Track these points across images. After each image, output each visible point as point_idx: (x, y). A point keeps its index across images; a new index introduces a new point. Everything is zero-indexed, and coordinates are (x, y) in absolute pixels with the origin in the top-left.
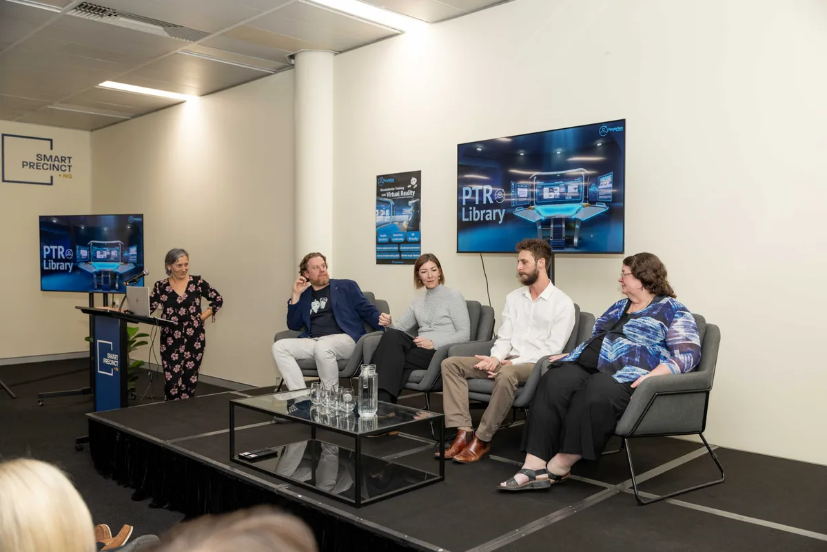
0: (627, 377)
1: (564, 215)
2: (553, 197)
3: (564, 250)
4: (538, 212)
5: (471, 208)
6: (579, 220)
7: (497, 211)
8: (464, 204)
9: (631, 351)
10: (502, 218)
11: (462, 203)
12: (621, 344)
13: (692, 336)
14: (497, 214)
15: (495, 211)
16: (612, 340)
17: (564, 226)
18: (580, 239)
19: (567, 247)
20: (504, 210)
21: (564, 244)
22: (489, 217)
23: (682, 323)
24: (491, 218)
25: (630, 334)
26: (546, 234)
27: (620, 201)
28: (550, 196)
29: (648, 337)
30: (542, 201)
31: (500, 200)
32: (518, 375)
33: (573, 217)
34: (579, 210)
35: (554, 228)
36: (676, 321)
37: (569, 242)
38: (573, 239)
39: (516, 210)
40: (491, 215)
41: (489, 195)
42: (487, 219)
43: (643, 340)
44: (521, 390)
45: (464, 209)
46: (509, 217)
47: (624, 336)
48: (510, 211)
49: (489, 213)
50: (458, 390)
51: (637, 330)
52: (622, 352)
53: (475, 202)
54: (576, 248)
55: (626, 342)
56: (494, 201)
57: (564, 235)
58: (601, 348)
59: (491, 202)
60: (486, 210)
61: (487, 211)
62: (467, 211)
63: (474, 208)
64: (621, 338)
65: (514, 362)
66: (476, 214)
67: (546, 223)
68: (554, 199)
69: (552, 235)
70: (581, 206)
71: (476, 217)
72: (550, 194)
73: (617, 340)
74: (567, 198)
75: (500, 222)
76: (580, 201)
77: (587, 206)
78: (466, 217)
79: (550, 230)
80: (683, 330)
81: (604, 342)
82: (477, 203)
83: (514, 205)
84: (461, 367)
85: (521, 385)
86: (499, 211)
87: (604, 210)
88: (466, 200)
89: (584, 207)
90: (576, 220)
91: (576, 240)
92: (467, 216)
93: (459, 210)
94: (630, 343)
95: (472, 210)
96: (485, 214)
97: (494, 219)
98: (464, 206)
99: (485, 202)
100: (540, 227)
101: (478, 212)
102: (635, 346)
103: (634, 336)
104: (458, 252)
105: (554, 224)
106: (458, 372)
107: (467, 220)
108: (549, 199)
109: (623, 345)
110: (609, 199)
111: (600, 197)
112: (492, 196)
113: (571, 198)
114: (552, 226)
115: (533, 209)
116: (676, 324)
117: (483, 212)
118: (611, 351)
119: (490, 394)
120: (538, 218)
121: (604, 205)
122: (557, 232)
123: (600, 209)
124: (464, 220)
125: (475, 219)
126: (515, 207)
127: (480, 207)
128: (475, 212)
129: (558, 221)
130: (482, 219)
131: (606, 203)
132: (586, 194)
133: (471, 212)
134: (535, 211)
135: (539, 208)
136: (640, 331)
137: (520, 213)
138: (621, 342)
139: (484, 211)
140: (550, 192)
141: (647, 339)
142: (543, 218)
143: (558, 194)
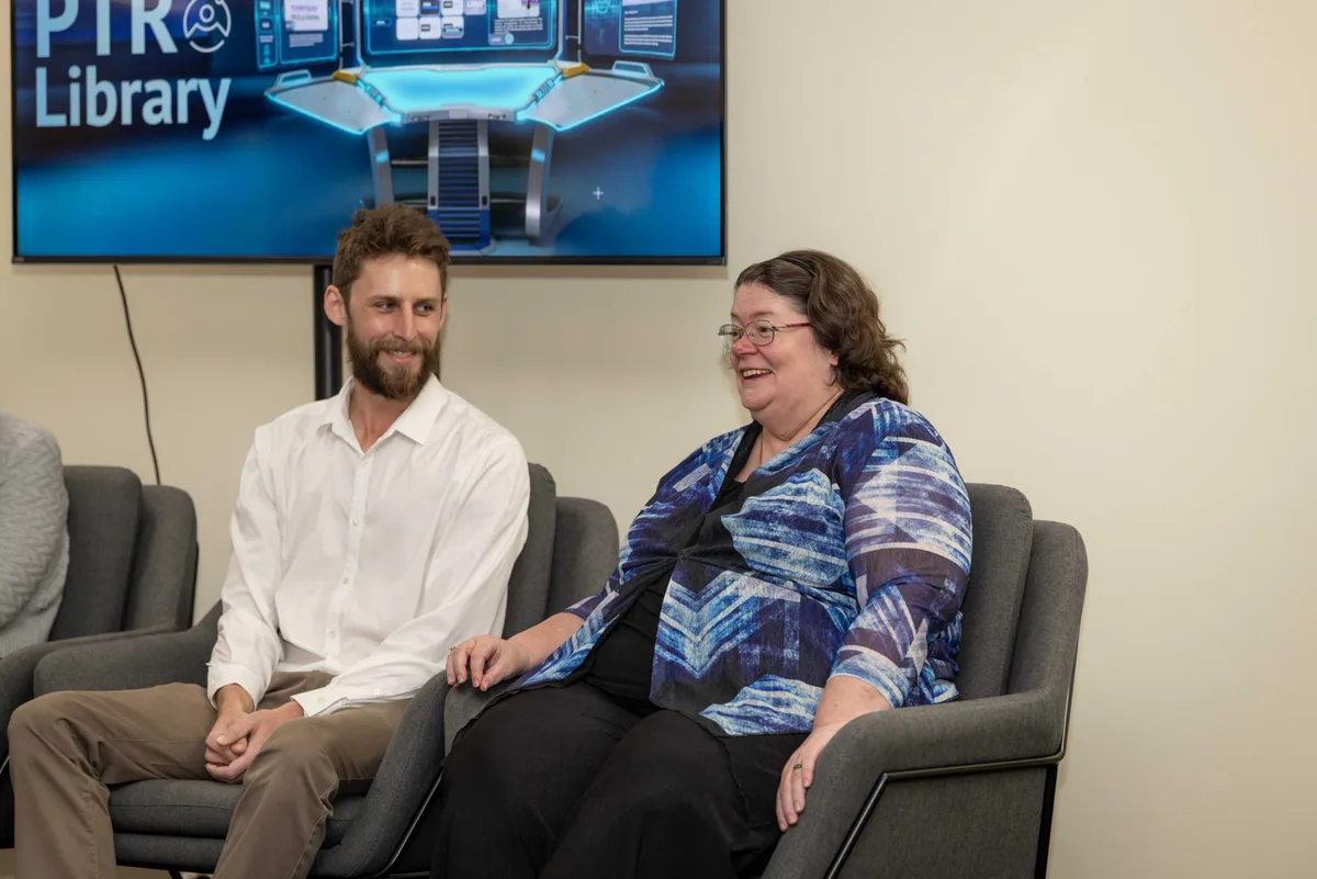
0: (757, 719)
1: (483, 106)
2: (435, 34)
3: (485, 251)
4: (374, 93)
5: (75, 72)
6: (544, 128)
7: (193, 84)
8: (43, 50)
9: (767, 622)
10: (215, 112)
11: (33, 48)
12: (729, 600)
13: (923, 524)
14: (195, 100)
15: (185, 87)
16: (697, 586)
17: (483, 152)
18: (549, 206)
19: (499, 238)
20: (225, 84)
21: (485, 226)
22: (157, 110)
23: (894, 480)
24: (166, 116)
25: (760, 548)
26: (409, 185)
27: (705, 60)
28: (426, 28)
29: (822, 549)
30: (388, 50)
31: (205, 40)
32: (337, 756)
33: (522, 117)
34: (545, 88)
35: (440, 159)
36: (875, 473)
37: (507, 218)
38: (523, 206)
39: (281, 83)
40: (165, 102)
41: (156, 19)
42: (151, 118)
43: (806, 563)
44: (350, 810)
45: (41, 73)
46: (249, 113)
47: (739, 563)
48: (250, 85)
49: (157, 94)
50: (82, 832)
51: (781, 530)
52: (736, 632)
53: (94, 45)
54: (533, 241)
55: (745, 588)
56: (179, 40)
57: (484, 189)
58: (658, 619)
59: (167, 45)
60: (145, 78)
61: (151, 86)
62: (59, 81)
63: (91, 71)
64: (728, 574)
65: (313, 703)
66: (102, 99)
67: (408, 141)
68: (441, 42)
69: (433, 189)
70: (551, 73)
71: (101, 110)
72: (426, 20)
73: (713, 585)
74: (494, 40)
75: (209, 134)
76: (550, 54)
77: (574, 74)
78: (51, 110)
79: (426, 166)
80: (892, 502)
81: (668, 599)
82: (104, 48)
83: (267, 63)
84: (95, 737)
85: (354, 789)
86: (204, 85)
87: (645, 92)
88: (53, 35)
89: (565, 76)
90: (533, 132)
91: (533, 211)
92: (58, 105)
93: (21, 80)
94: (760, 589)
95: (82, 80)
96: (139, 100)
97: (183, 118)
98: (42, 62)
99: (138, 46)
100: (382, 157)
101: (107, 88)
102: (781, 602)
103: (775, 553)
104: (21, 256)
105: (443, 145)
106: (80, 755)
107: (59, 120)
108: (419, 43)
109: (739, 602)
110: (663, 47)
111: (629, 40)
112: (172, 21)
113: (510, 39)
114: (434, 153)
115: (355, 81)
116: (872, 482)
117: (130, 88)
118: (697, 631)
119: (220, 834)
120: (374, 119)
121: (646, 73)
122: (458, 179)
123: (630, 87)
124: (45, 119)
125: (94, 120)
126: (273, 73)
127: (119, 67)
128: (93, 88)
129: (460, 131)
130: (127, 119)
131: (654, 63)
132: (571, 27)
133: (75, 89)
134: (360, 90)
135: (381, 78)
136: (795, 533)
137: (297, 96)
138: (728, 592)
139: (136, 86)
140: (424, 12)
141: (819, 556)
142: (396, 120)
143: (459, 23)
